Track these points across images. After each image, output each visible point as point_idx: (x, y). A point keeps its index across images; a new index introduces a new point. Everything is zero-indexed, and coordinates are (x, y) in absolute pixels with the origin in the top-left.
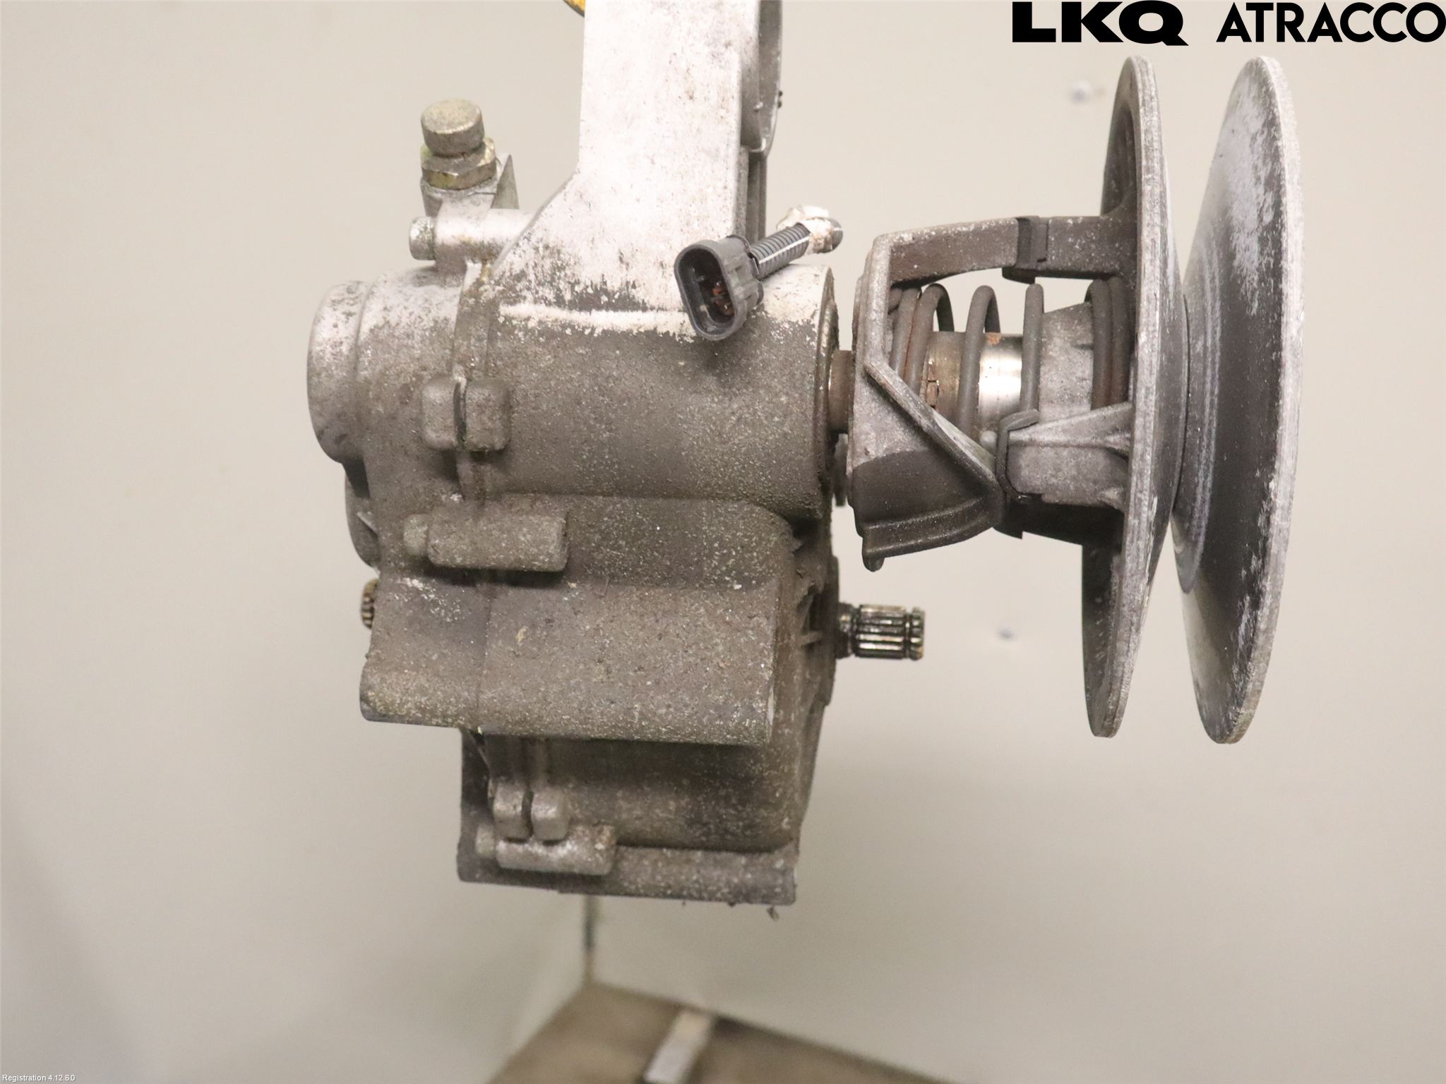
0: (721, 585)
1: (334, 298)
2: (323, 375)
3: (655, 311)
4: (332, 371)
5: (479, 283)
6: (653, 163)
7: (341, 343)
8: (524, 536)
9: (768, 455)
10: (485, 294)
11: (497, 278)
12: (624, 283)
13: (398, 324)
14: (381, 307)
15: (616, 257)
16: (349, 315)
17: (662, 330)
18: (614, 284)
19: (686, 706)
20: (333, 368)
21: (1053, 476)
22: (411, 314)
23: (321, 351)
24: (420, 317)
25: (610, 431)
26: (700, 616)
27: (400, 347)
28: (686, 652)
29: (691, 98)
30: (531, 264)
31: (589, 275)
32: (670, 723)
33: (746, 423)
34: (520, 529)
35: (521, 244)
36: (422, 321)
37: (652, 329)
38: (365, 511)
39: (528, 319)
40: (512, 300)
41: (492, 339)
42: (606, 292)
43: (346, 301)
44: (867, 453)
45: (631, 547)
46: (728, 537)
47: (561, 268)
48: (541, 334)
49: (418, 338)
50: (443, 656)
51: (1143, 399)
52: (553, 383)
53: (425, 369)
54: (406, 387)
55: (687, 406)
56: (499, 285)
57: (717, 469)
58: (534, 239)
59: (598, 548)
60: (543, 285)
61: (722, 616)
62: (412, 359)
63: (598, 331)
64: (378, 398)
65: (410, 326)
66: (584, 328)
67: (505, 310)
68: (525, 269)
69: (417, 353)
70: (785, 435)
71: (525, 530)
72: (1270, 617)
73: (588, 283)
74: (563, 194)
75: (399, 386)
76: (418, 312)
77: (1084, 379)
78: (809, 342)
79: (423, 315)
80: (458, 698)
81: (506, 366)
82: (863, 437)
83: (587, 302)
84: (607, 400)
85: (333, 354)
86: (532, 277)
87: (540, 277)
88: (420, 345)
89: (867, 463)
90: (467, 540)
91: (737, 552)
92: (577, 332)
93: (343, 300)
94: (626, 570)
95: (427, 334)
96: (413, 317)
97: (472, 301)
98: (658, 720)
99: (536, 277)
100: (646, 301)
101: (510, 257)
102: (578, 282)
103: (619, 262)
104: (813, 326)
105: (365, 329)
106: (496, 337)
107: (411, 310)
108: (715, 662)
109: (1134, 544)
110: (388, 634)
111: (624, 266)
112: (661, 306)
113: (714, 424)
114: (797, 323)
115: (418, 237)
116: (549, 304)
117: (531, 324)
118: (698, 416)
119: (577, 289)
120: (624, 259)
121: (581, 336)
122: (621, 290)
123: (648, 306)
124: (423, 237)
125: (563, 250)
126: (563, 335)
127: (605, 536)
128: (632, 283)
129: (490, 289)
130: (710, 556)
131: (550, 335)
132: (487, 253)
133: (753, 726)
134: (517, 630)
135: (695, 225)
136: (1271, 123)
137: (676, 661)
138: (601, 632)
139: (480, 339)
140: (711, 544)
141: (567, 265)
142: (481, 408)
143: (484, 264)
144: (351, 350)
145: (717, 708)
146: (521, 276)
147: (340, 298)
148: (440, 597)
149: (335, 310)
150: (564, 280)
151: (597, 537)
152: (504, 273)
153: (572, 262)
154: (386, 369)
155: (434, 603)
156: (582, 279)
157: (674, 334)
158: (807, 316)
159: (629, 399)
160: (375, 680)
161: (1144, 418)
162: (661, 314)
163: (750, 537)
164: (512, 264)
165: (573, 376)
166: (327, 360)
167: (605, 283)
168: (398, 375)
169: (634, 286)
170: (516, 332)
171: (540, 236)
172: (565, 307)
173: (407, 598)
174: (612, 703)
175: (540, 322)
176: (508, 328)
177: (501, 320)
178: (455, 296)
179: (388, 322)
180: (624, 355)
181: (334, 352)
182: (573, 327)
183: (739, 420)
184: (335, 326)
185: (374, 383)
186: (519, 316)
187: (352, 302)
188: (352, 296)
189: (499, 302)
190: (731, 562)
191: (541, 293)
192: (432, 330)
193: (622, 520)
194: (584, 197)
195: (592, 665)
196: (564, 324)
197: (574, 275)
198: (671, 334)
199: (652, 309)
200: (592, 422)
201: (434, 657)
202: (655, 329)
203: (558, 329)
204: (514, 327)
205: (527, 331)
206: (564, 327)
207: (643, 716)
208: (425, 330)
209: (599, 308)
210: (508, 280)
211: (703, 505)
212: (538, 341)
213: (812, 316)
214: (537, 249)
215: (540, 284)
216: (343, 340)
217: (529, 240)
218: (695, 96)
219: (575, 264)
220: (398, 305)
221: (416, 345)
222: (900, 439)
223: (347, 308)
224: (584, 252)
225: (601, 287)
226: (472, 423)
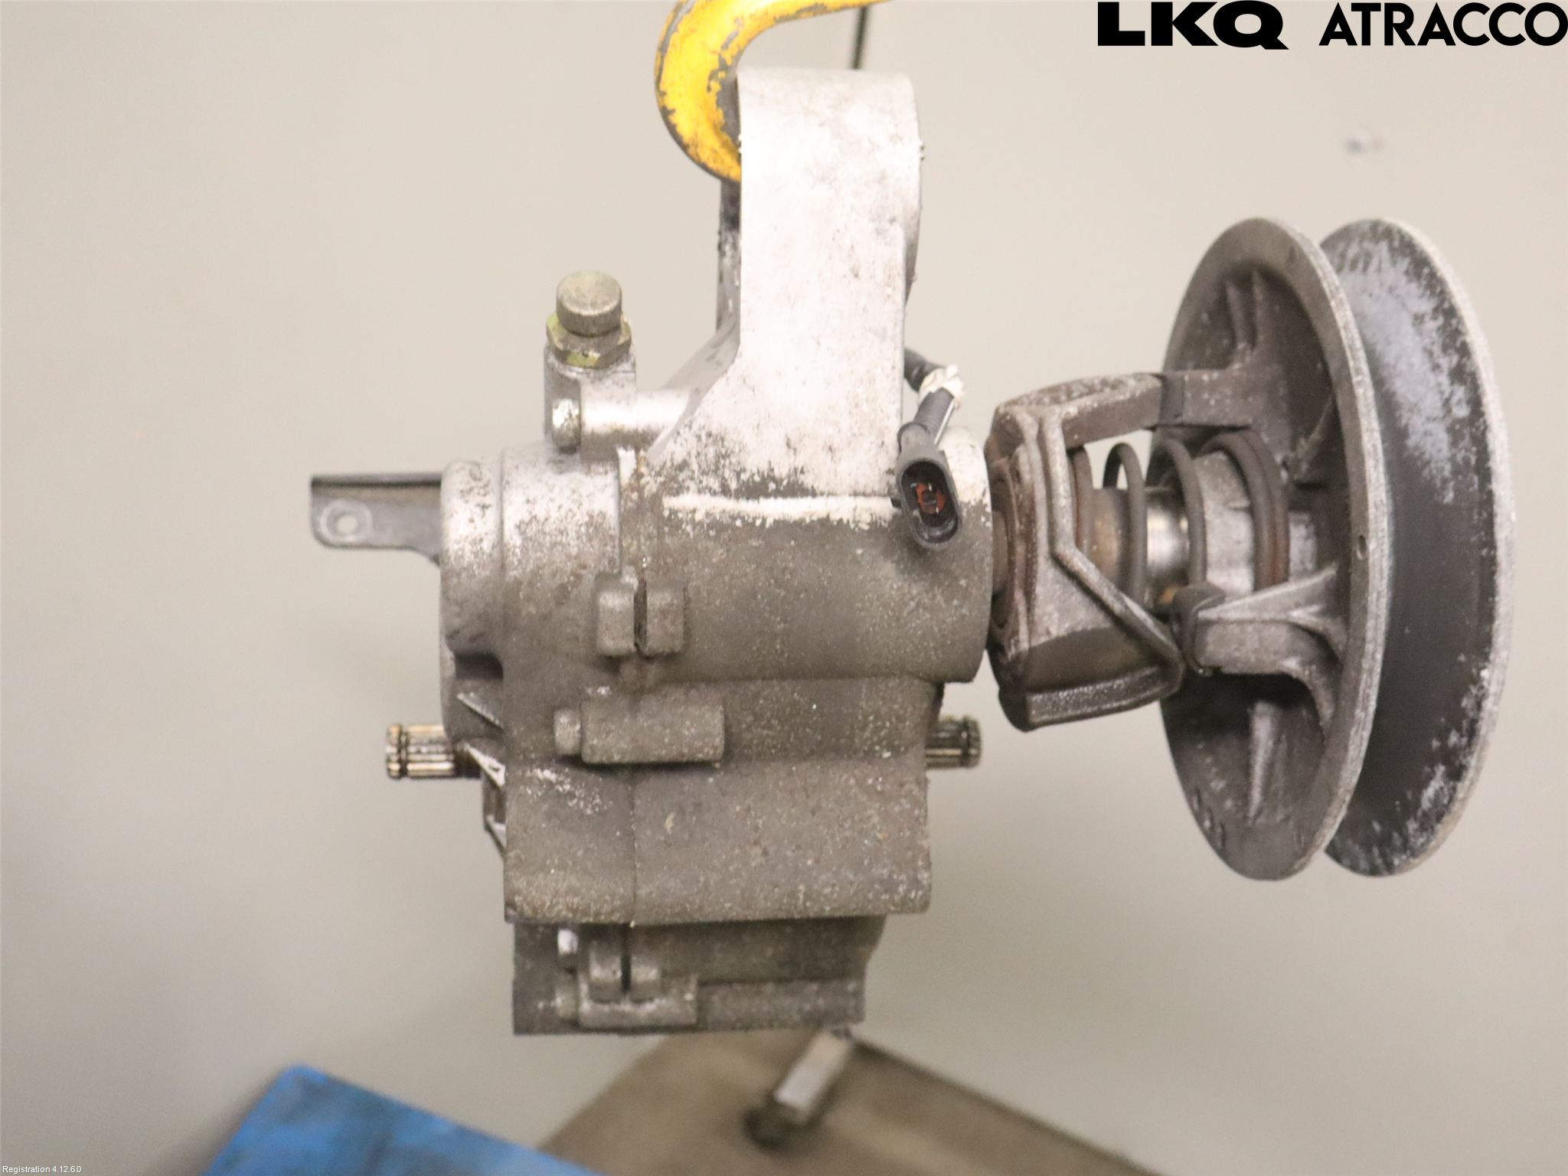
0: (870, 755)
1: (461, 487)
2: (464, 575)
3: (825, 496)
4: (474, 571)
5: (637, 475)
6: (818, 343)
7: (481, 540)
8: (688, 729)
9: (944, 636)
10: (648, 488)
11: (657, 469)
12: (792, 470)
13: (546, 519)
14: (524, 499)
15: (783, 443)
16: (484, 507)
17: (835, 517)
18: (782, 471)
19: (851, 883)
20: (475, 567)
21: (1236, 650)
22: (560, 507)
23: (460, 549)
24: (570, 510)
25: (786, 622)
26: (851, 787)
27: (554, 545)
28: (842, 826)
29: (856, 276)
30: (694, 453)
31: (754, 463)
32: (835, 901)
33: (925, 608)
34: (683, 723)
35: (682, 432)
36: (575, 515)
37: (825, 516)
38: (467, 693)
39: (694, 511)
40: (674, 491)
41: (661, 535)
42: (774, 479)
43: (476, 491)
44: (1048, 633)
45: (783, 726)
46: (884, 710)
47: (726, 456)
48: (710, 527)
49: (572, 534)
50: (587, 850)
51: (1375, 603)
52: (727, 578)
53: (584, 567)
54: (563, 588)
55: (866, 594)
56: (661, 476)
57: (889, 651)
58: (695, 427)
59: (749, 727)
60: (707, 474)
61: (873, 786)
62: (569, 557)
63: (769, 522)
64: (529, 599)
65: (562, 521)
66: (755, 519)
67: (670, 502)
68: (687, 458)
69: (574, 551)
70: (963, 617)
71: (688, 723)
72: (1469, 789)
73: (755, 470)
74: (725, 378)
75: (554, 587)
76: (567, 505)
77: (1239, 542)
78: (985, 523)
79: (574, 508)
80: (613, 895)
81: (676, 562)
82: (1046, 618)
83: (754, 490)
84: (783, 593)
85: (472, 552)
86: (695, 467)
87: (704, 466)
88: (576, 542)
89: (1048, 642)
90: (627, 739)
91: (891, 723)
92: (748, 524)
93: (471, 489)
94: (774, 747)
95: (583, 529)
96: (563, 511)
97: (635, 496)
98: (822, 899)
99: (700, 467)
100: (815, 487)
101: (671, 446)
102: (744, 470)
103: (786, 447)
104: (986, 506)
105: (509, 526)
106: (664, 533)
107: (558, 503)
108: (872, 834)
109: (1359, 735)
110: (526, 832)
111: (792, 452)
112: (831, 491)
113: (893, 610)
114: (969, 502)
115: (563, 425)
116: (714, 493)
117: (699, 517)
118: (876, 603)
119: (744, 477)
120: (792, 444)
121: (752, 529)
122: (789, 476)
123: (818, 492)
124: (568, 425)
125: (728, 438)
126: (735, 529)
127: (758, 717)
128: (800, 468)
129: (652, 482)
130: (863, 728)
131: (719, 527)
132: (640, 440)
133: (918, 896)
134: (665, 817)
135: (865, 407)
136: (1448, 312)
137: (833, 836)
138: (753, 813)
139: (649, 537)
140: (866, 717)
141: (732, 451)
142: (664, 613)
143: (637, 450)
144: (493, 547)
145: (882, 882)
146: (683, 465)
147: (468, 487)
148: (576, 788)
149: (467, 502)
150: (729, 468)
151: (750, 719)
152: (665, 463)
153: (737, 449)
154: (539, 568)
155: (571, 795)
156: (748, 467)
157: (848, 521)
158: (978, 495)
159: (806, 591)
160: (520, 883)
161: (1376, 619)
162: (831, 499)
163: (906, 709)
164: (673, 454)
165: (748, 570)
166: (467, 559)
167: (772, 470)
168: (554, 575)
169: (802, 472)
170: (684, 526)
171: (702, 424)
172: (731, 496)
173: (540, 790)
174: (776, 886)
175: (708, 514)
176: (673, 522)
177: (666, 513)
178: (606, 486)
179: (535, 517)
180: (798, 546)
181: (474, 549)
182: (743, 519)
183: (918, 604)
184: (472, 521)
185: (526, 583)
186: (684, 509)
187: (482, 492)
188: (481, 484)
189: (662, 494)
190: (883, 733)
191: (704, 483)
192: (588, 525)
193: (777, 701)
194: (747, 381)
195: (748, 848)
196: (733, 515)
197: (739, 463)
198: (845, 521)
199: (822, 494)
200: (767, 615)
201: (580, 853)
202: (828, 517)
203: (726, 520)
204: (681, 521)
205: (695, 524)
206: (733, 518)
207: (808, 896)
208: (580, 526)
209: (767, 495)
210: (670, 470)
211: (864, 685)
212: (708, 535)
213: (984, 494)
214: (699, 438)
215: (703, 473)
216: (483, 536)
217: (690, 428)
218: (860, 273)
219: (740, 451)
220: (543, 497)
221: (572, 543)
222: (1084, 617)
223: (479, 499)
224: (749, 438)
225: (768, 474)
226: (653, 628)
